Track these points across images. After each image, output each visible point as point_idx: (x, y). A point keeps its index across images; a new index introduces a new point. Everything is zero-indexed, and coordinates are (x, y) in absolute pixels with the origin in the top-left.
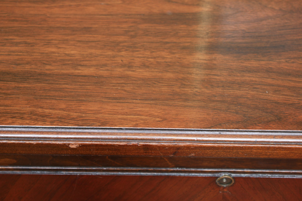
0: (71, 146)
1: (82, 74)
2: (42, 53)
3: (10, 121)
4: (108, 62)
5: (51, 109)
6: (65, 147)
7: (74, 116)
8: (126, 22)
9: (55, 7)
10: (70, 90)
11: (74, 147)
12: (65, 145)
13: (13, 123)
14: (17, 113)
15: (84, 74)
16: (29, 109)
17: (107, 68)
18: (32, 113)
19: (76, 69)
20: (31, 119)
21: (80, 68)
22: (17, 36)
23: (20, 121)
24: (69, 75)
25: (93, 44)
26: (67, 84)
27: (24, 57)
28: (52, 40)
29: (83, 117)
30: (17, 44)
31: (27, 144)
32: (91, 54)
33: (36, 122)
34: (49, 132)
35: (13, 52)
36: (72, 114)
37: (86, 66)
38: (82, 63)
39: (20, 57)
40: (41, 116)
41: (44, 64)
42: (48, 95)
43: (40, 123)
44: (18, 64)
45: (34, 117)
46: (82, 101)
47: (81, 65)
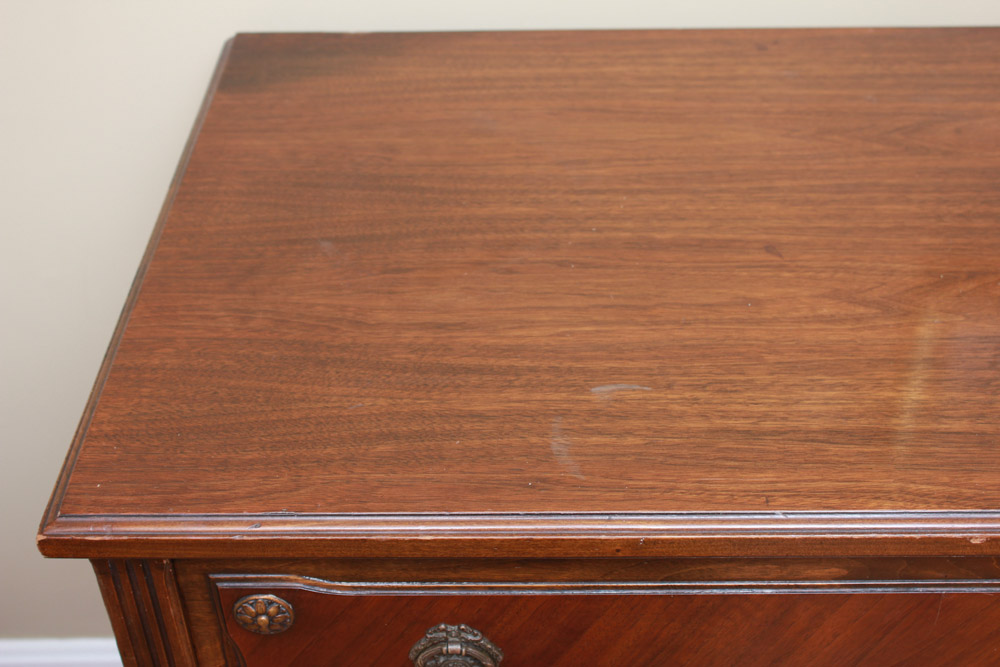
0: (973, 541)
1: (951, 430)
2: (877, 400)
3: (874, 503)
4: (985, 411)
5: (928, 484)
6: (965, 542)
7: (969, 495)
8: (985, 349)
9: (864, 328)
10: (945, 455)
11: (977, 542)
12: (964, 538)
13: (880, 507)
14: (879, 491)
15: (955, 430)
16: (895, 485)
17: (987, 420)
18: (901, 490)
19: (940, 423)
20: (904, 500)
21: (944, 420)
22: (826, 374)
23: (888, 503)
24: (934, 432)
25: (949, 384)
26: (936, 446)
27: (849, 406)
28: (882, 379)
29: (983, 495)
30: (831, 387)
31: (907, 538)
32: (953, 399)
33: (915, 505)
34: (938, 519)
35: (832, 399)
36: (964, 491)
37: (952, 417)
38: (946, 413)
39: (846, 407)
40: (917, 495)
41: (887, 416)
42: (915, 462)
43: (921, 505)
44: (848, 418)
45: (908, 497)
46: (972, 471)
47: (943, 416)
